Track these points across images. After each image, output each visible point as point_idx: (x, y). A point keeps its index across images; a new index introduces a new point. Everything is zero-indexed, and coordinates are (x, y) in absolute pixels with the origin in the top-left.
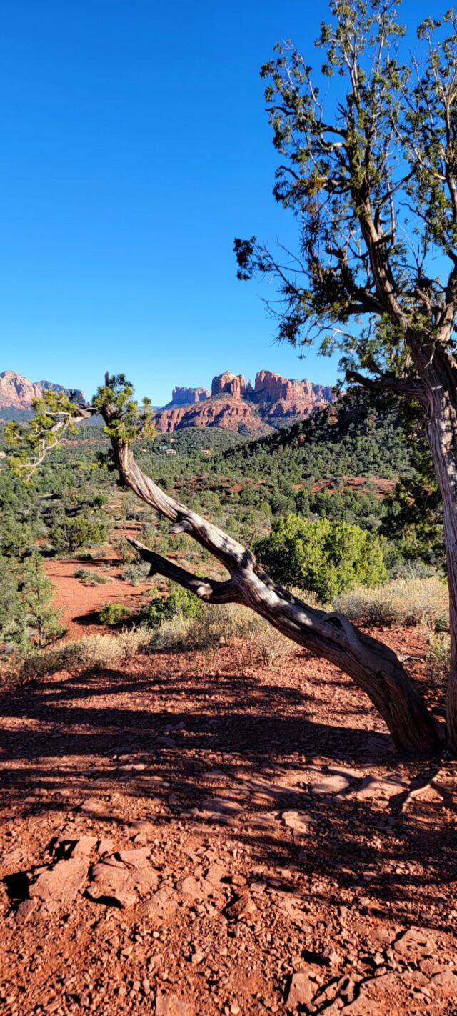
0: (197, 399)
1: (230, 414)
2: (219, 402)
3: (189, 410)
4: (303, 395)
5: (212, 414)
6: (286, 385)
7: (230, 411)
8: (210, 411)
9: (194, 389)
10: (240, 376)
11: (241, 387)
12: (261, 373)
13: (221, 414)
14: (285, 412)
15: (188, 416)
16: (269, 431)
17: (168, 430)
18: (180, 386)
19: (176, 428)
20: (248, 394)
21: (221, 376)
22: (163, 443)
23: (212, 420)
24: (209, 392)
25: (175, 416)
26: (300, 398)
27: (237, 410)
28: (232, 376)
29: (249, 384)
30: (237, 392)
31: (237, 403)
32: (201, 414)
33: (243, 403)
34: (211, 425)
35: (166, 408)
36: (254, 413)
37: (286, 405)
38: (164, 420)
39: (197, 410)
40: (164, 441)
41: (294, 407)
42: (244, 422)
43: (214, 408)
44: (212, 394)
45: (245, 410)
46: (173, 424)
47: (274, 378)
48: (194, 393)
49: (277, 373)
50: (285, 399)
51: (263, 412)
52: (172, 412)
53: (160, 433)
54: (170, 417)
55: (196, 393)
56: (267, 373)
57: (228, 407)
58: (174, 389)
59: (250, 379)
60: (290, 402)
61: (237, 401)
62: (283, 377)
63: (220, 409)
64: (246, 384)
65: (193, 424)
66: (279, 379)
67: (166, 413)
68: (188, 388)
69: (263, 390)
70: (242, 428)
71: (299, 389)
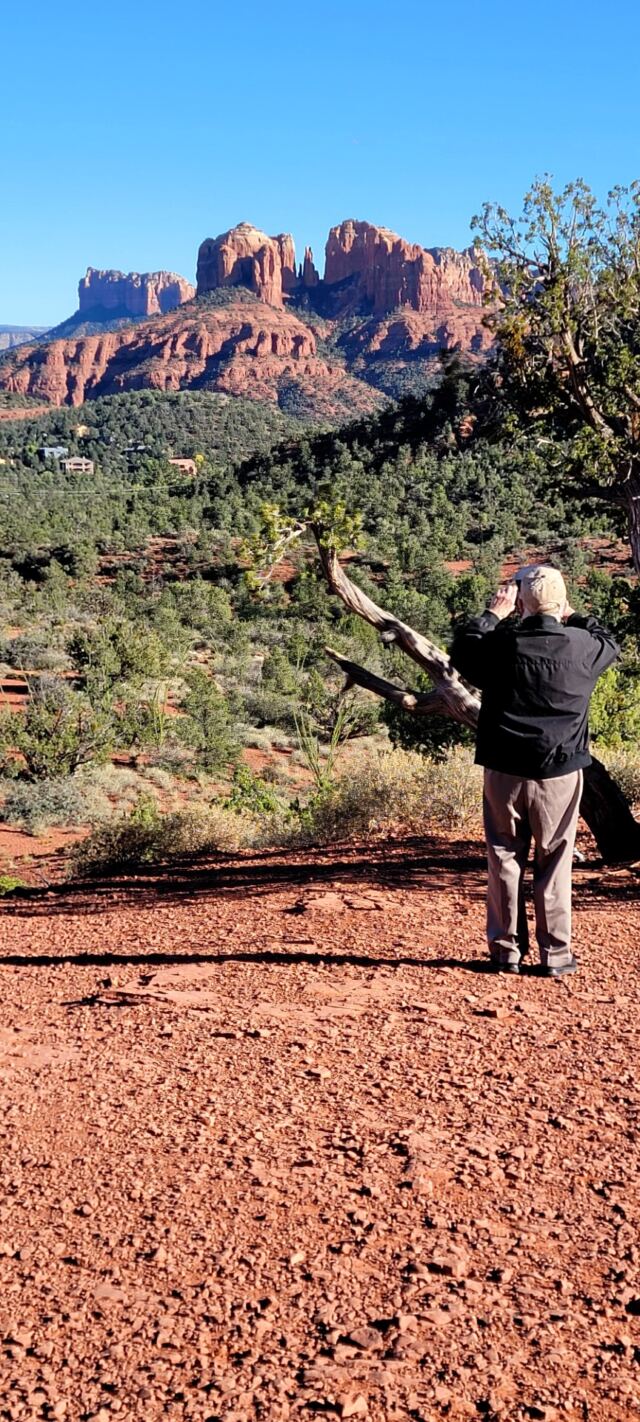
0: (153, 306)
1: (253, 353)
2: (220, 315)
3: (130, 338)
4: (466, 295)
5: (198, 349)
6: (417, 266)
7: (252, 343)
8: (193, 344)
9: (144, 278)
10: (279, 239)
11: (285, 271)
12: (343, 228)
13: (226, 353)
14: (414, 346)
15: (126, 358)
16: (371, 402)
17: (69, 400)
18: (103, 267)
19: (93, 392)
20: (305, 292)
21: (223, 238)
22: (53, 439)
23: (198, 368)
24: (189, 286)
25: (88, 356)
26: (459, 304)
27: (274, 337)
28: (257, 238)
29: (308, 261)
30: (274, 286)
31: (272, 318)
32: (167, 351)
33: (291, 319)
34: (197, 384)
35: (62, 331)
36: (326, 349)
37: (419, 325)
38: (57, 371)
39: (155, 340)
40: (57, 431)
41: (442, 331)
42: (293, 374)
43: (204, 333)
44: (199, 291)
45: (299, 340)
46: (81, 381)
47: (383, 245)
48: (144, 289)
49: (390, 232)
50: (415, 307)
51: (350, 346)
52: (80, 346)
53: (39, 410)
54: (74, 360)
55: (151, 287)
56: (361, 228)
57: (247, 331)
58: (84, 274)
59: (309, 247)
60: (429, 314)
61: (272, 313)
62: (408, 242)
63: (223, 336)
64: (300, 261)
65: (142, 382)
66: (397, 245)
67: (59, 348)
68: (126, 273)
69: (349, 280)
70: (289, 392)
71: (454, 277)
